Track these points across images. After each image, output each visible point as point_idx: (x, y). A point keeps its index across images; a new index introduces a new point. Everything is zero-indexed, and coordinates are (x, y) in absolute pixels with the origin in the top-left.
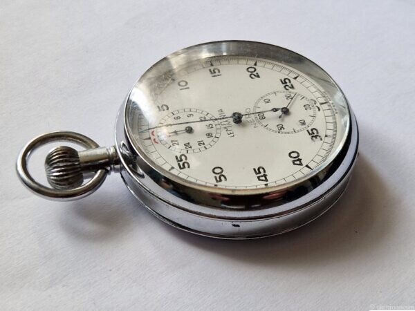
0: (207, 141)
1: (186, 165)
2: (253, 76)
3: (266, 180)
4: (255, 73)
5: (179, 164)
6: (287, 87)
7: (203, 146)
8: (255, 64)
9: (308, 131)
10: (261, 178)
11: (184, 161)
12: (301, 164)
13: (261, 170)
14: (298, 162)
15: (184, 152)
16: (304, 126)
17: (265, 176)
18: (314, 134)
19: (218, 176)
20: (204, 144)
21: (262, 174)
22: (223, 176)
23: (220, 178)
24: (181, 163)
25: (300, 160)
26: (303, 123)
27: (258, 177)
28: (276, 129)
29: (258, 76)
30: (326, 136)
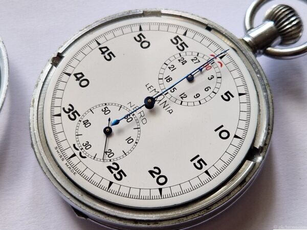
0: (168, 73)
1: (175, 41)
2: (157, 171)
3: (100, 49)
4: (157, 176)
5: (181, 40)
6: (115, 166)
7: (170, 66)
8: (160, 190)
9: (79, 115)
10: (105, 49)
11: (178, 45)
12: (75, 75)
13: (108, 57)
14: (79, 76)
15: (183, 54)
16: (84, 120)
17: (103, 53)
18: (72, 113)
19: (143, 39)
20: (169, 68)
21: (106, 54)
22: (139, 41)
23: (140, 38)
24: (180, 42)
25: (78, 79)
26: (86, 123)
27: (108, 49)
28: (110, 107)
29: (151, 172)
30: (59, 115)
